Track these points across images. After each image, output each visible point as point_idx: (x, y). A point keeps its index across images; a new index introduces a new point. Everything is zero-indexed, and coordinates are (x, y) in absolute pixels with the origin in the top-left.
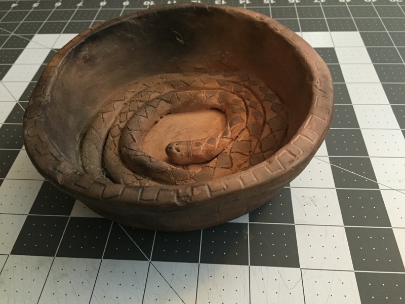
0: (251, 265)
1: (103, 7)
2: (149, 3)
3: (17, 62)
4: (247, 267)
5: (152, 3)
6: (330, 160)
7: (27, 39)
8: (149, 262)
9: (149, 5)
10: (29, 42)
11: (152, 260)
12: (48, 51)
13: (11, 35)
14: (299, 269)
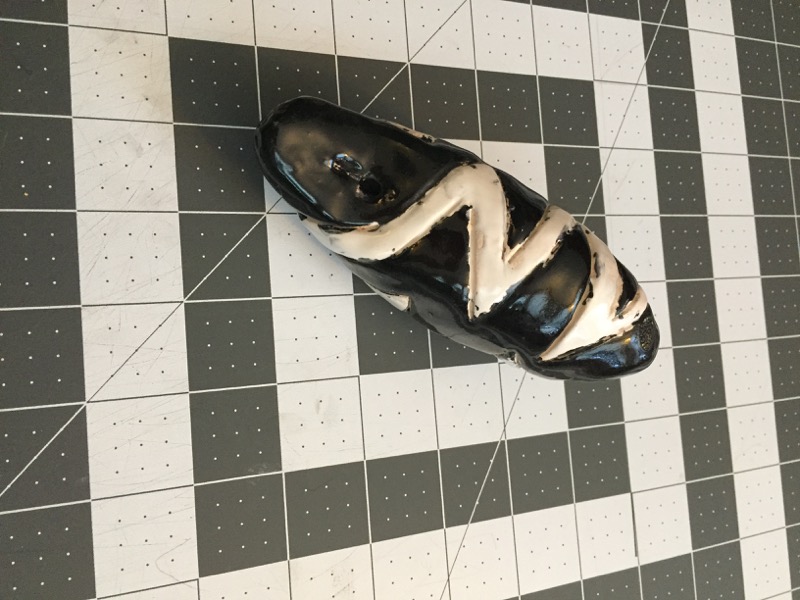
0: (196, 487)
4: (190, 481)
8: (182, 299)
11: (186, 304)
14: (197, 577)
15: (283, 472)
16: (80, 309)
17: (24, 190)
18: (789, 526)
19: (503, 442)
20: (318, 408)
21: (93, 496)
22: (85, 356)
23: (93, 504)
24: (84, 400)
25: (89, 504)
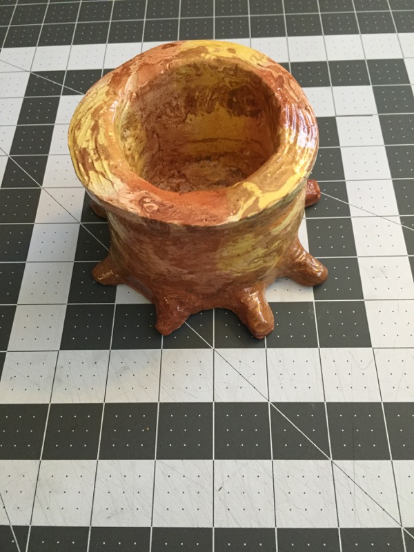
0: (320, 347)
4: (317, 350)
6: (401, 221)
8: (212, 350)
11: (215, 348)
14: (371, 348)
15: (314, 301)
16: (215, 403)
17: (146, 430)
18: (359, 30)
21: (323, 401)
23: (327, 401)
24: (267, 403)
25: (327, 403)
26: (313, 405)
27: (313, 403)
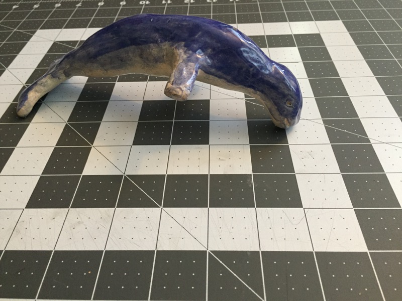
0: (257, 207)
1: (101, 6)
2: (144, 2)
3: (21, 53)
4: (253, 209)
5: (148, 2)
6: (324, 122)
7: (30, 34)
8: (160, 209)
9: (145, 4)
10: (31, 36)
11: (163, 207)
12: (52, 43)
13: (14, 31)
14: (303, 209)
15: (252, 174)
16: (157, 251)
17: (87, 273)
18: (288, 20)
19: (246, 100)
20: (222, 160)
21: (258, 250)
22: (183, 250)
23: (262, 250)
24: (206, 251)
25: (262, 252)
26: (249, 254)
27: (249, 251)
